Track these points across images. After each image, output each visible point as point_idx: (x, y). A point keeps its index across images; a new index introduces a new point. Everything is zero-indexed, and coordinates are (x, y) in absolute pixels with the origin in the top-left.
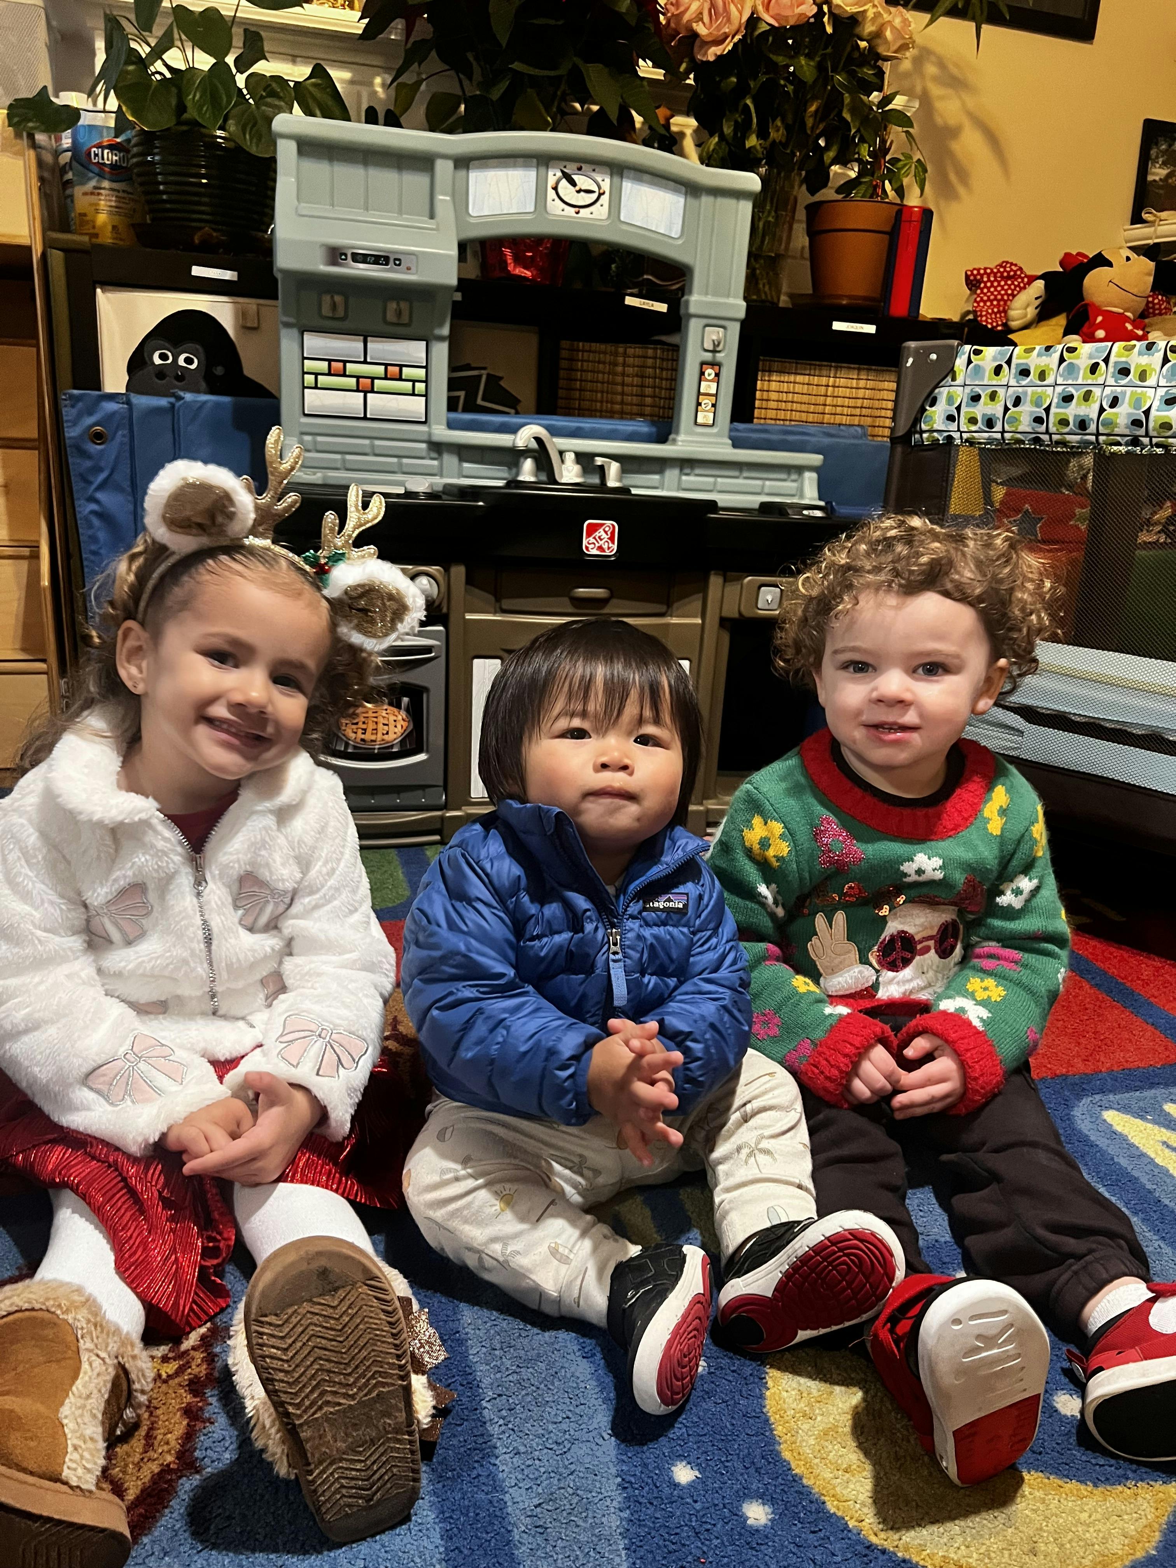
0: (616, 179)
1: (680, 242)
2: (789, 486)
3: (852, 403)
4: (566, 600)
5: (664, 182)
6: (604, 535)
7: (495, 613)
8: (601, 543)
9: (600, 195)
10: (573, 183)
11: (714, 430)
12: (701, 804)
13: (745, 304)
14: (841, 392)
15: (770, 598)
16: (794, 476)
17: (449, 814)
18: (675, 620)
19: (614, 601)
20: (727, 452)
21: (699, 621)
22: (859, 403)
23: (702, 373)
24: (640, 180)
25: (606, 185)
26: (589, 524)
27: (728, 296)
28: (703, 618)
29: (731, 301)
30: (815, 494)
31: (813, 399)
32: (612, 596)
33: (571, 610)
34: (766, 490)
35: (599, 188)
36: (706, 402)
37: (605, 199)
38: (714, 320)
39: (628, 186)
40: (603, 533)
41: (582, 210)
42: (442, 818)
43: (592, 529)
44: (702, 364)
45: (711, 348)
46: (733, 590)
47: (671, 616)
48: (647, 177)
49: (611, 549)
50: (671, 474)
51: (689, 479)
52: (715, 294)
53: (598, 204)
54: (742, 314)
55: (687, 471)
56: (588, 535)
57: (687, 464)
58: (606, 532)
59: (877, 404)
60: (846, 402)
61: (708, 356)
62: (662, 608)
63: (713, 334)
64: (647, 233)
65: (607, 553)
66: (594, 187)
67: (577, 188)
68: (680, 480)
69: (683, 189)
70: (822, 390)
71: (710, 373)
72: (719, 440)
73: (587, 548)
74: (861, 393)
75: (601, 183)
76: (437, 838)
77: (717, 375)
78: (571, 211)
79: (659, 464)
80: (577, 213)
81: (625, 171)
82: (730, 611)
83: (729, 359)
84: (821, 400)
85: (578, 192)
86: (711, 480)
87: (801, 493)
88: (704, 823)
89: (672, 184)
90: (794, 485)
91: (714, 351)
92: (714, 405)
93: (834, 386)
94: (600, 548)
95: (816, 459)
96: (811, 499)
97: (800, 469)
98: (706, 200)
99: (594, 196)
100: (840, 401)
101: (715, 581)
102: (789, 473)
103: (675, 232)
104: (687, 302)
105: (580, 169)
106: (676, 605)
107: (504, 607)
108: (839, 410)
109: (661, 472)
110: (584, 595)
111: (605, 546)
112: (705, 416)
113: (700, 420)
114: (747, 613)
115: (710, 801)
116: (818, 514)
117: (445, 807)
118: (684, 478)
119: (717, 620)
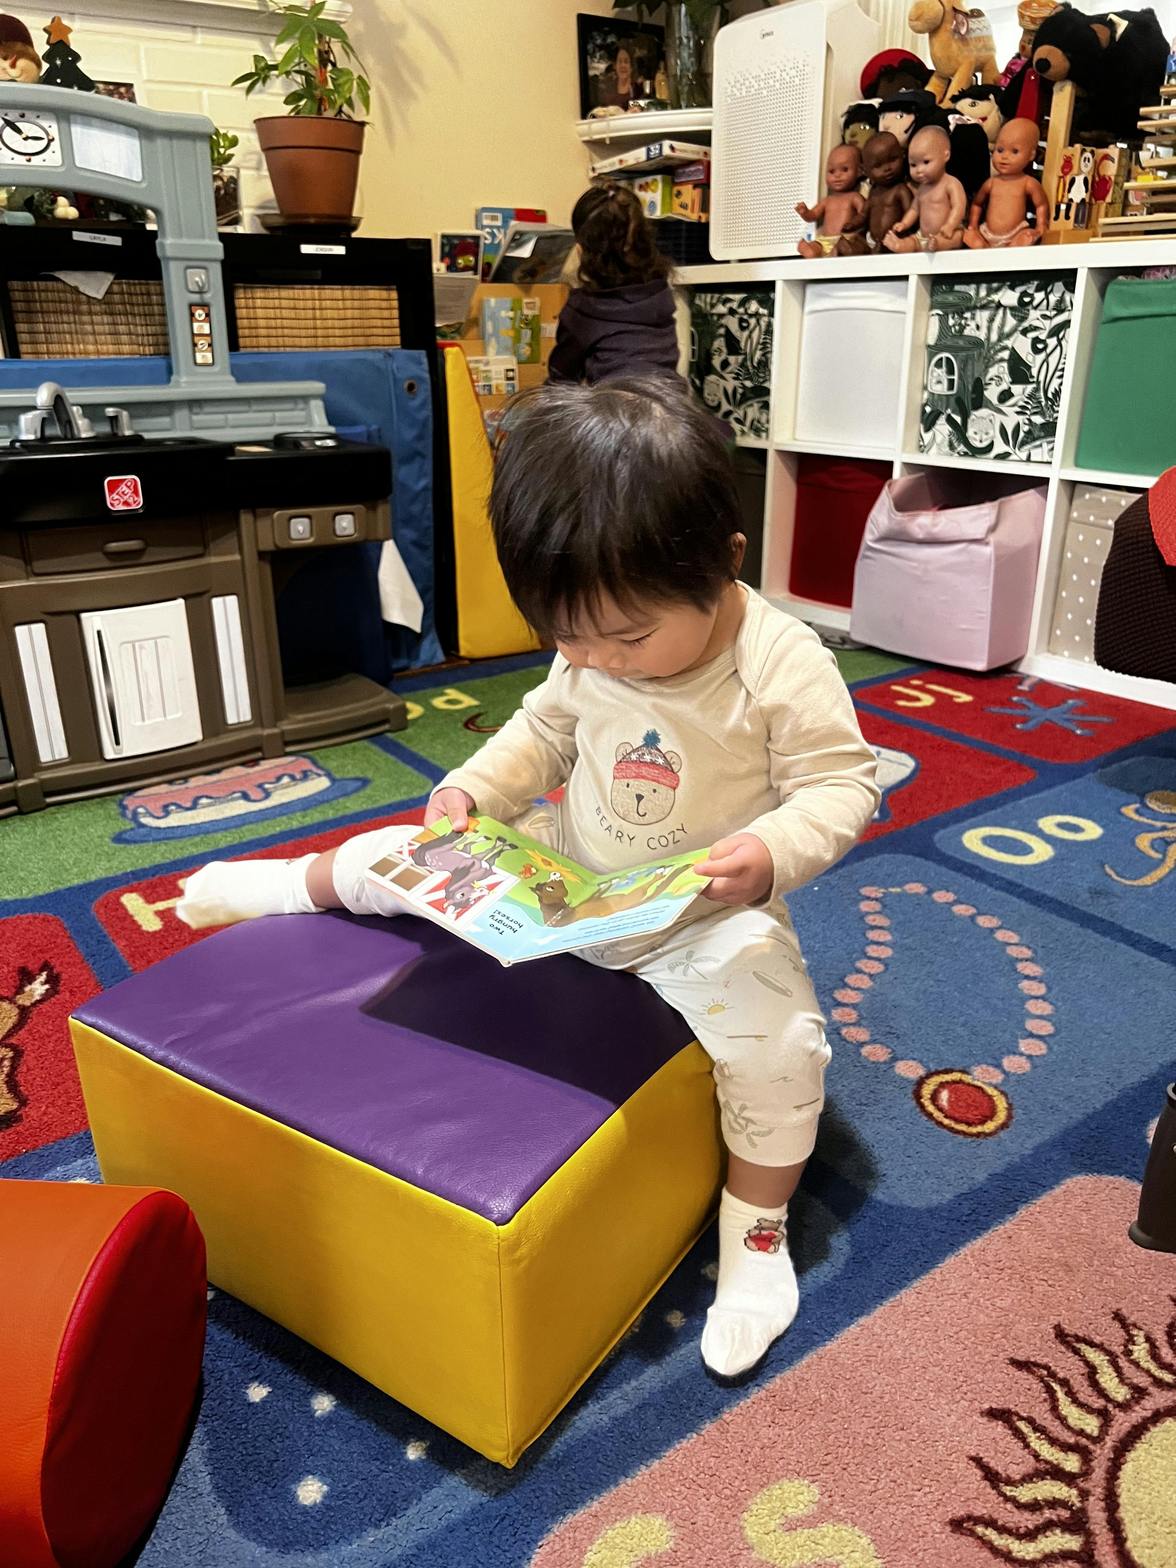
0: (64, 125)
1: (144, 185)
2: (298, 415)
3: (342, 323)
4: (100, 555)
5: (115, 125)
6: (127, 491)
7: (27, 578)
8: (126, 498)
9: (51, 141)
10: (18, 131)
11: (216, 369)
12: (275, 726)
13: (221, 244)
14: (329, 313)
15: (301, 528)
16: (301, 406)
17: (21, 784)
18: (214, 560)
19: (150, 549)
20: (231, 388)
21: (237, 557)
22: (349, 323)
23: (192, 315)
24: (88, 125)
25: (54, 131)
26: (109, 482)
27: (203, 237)
28: (241, 551)
29: (207, 242)
30: (325, 421)
31: (303, 323)
32: (147, 545)
33: (106, 564)
34: (278, 421)
35: (47, 134)
36: (202, 342)
37: (55, 145)
38: (193, 262)
39: (77, 130)
40: (125, 488)
41: (33, 158)
42: (15, 789)
43: (114, 486)
44: (191, 305)
45: (197, 289)
46: (264, 524)
47: (210, 555)
48: (94, 121)
49: (138, 502)
50: (181, 415)
51: (199, 418)
52: (189, 237)
53: (49, 151)
54: (220, 255)
55: (196, 410)
56: (111, 492)
57: (194, 404)
58: (129, 487)
59: (367, 323)
60: (337, 323)
61: (196, 298)
62: (199, 550)
63: (197, 277)
64: (106, 178)
65: (134, 507)
66: (42, 134)
67: (24, 136)
68: (191, 419)
69: (136, 132)
70: (310, 313)
71: (199, 313)
72: (221, 378)
73: (112, 505)
74: (349, 313)
75: (48, 130)
76: (14, 809)
77: (207, 315)
78: (22, 160)
79: (167, 407)
80: (29, 160)
81: (72, 117)
82: (267, 545)
83: (216, 297)
84: (311, 323)
85: (26, 139)
86: (222, 416)
87: (309, 421)
88: (280, 744)
89: (122, 127)
90: (303, 413)
91: (201, 292)
92: (210, 345)
93: (320, 309)
94: (126, 503)
95: (319, 387)
96: (322, 426)
97: (305, 398)
98: (161, 143)
99: (44, 143)
100: (330, 323)
101: (246, 519)
102: (296, 403)
103: (137, 176)
104: (162, 245)
105: (23, 116)
106: (212, 546)
107: (36, 571)
108: (331, 332)
109: (170, 414)
110: (117, 549)
111: (131, 501)
112: (203, 357)
113: (199, 360)
114: (283, 545)
115: (285, 722)
116: (330, 443)
117: (15, 777)
118: (195, 418)
119: (256, 557)
